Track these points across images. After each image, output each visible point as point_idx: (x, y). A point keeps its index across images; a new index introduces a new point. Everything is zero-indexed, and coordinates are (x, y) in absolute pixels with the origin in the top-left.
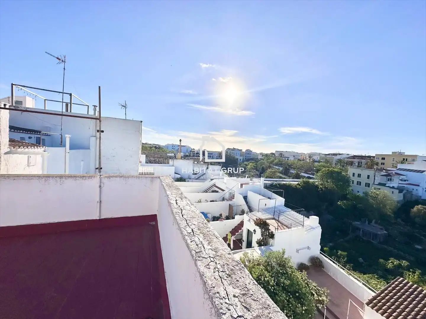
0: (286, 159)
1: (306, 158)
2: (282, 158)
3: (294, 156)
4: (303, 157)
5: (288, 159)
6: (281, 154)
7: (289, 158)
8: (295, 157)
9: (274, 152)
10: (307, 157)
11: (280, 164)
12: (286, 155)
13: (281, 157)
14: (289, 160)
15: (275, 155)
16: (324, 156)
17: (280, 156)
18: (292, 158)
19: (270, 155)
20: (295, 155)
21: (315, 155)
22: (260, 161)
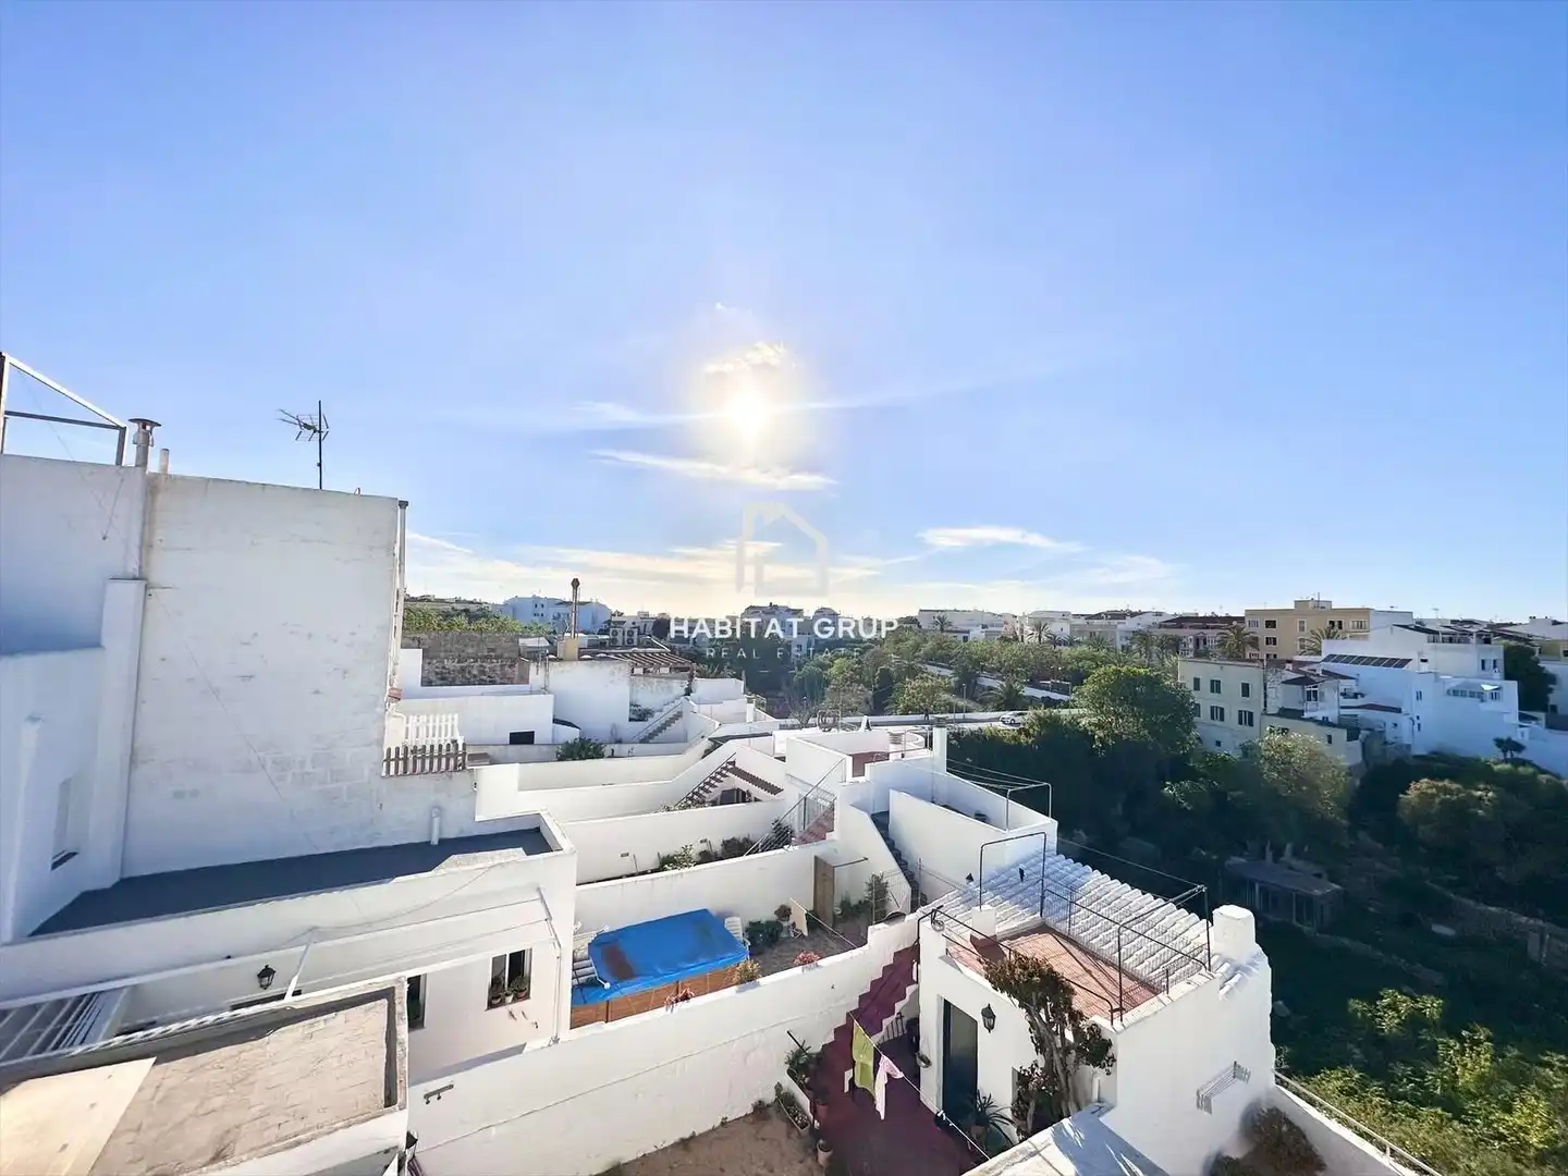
0: (960, 637)
1: (1022, 630)
2: (944, 634)
3: (984, 627)
4: (1009, 627)
5: (965, 639)
6: (942, 620)
7: (968, 632)
8: (990, 629)
9: (915, 613)
10: (1028, 630)
11: (940, 657)
12: (958, 623)
13: (942, 630)
14: (970, 639)
15: (920, 627)
16: (1082, 621)
17: (938, 627)
18: (977, 633)
19: (905, 626)
20: (988, 622)
21: (1052, 620)
22: (871, 647)
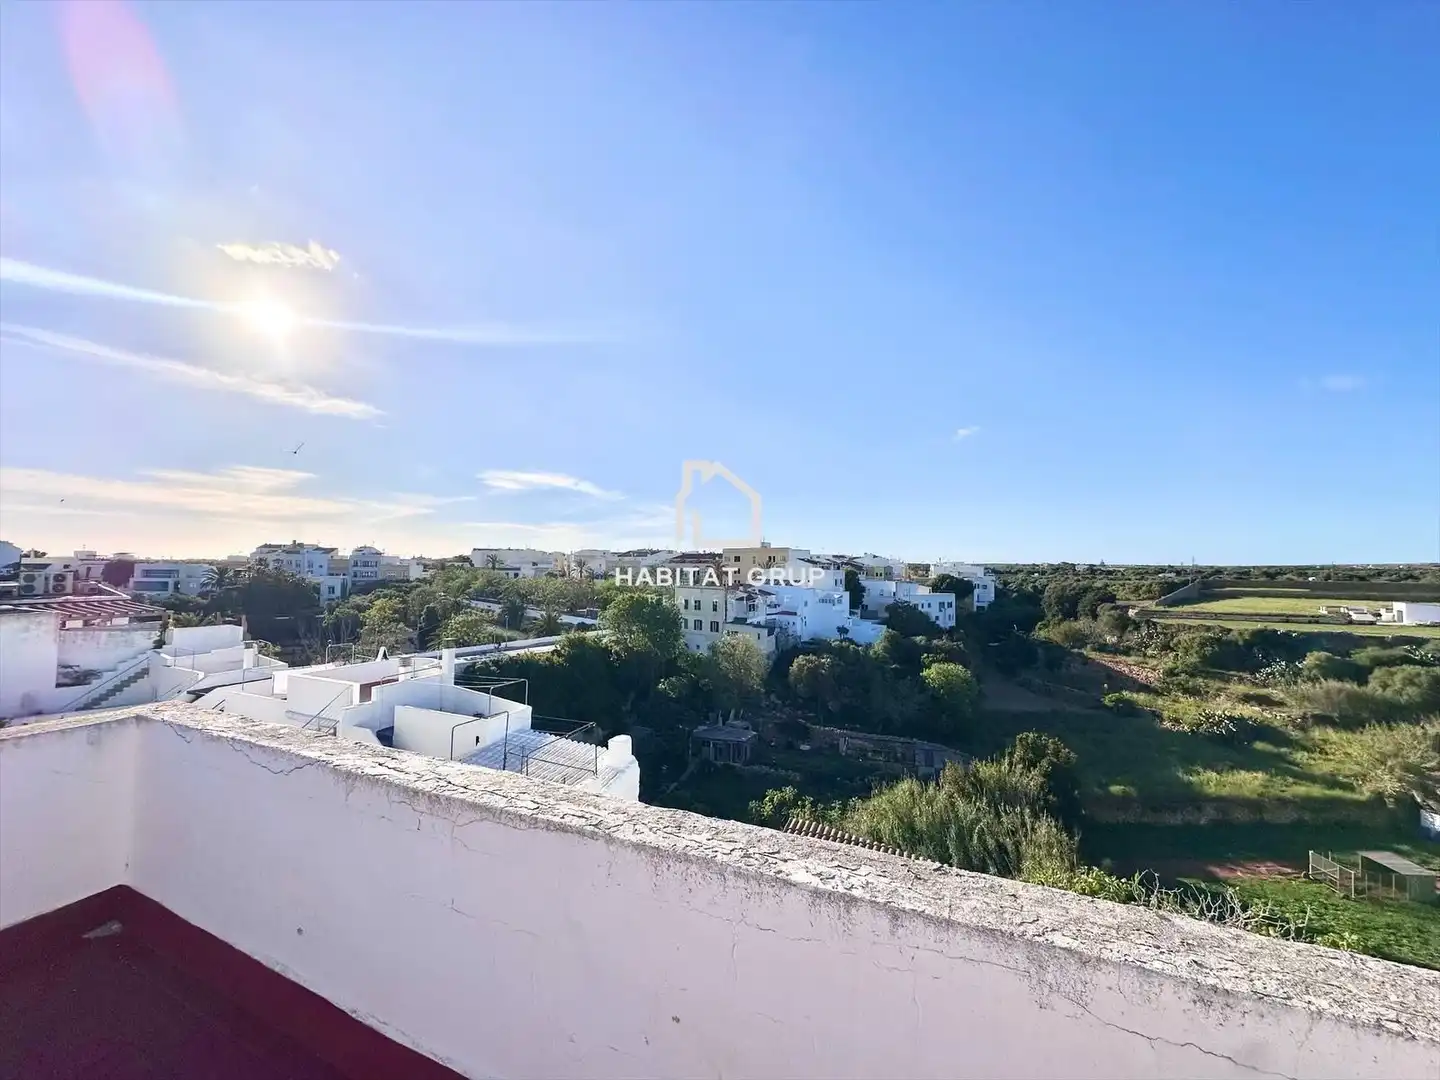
0: (511, 574)
1: (569, 566)
2: (496, 571)
3: (534, 564)
4: (559, 564)
5: (516, 575)
6: (494, 560)
7: (519, 569)
8: (539, 566)
9: (467, 552)
10: (573, 565)
11: (490, 593)
12: (508, 563)
13: (494, 568)
14: (521, 576)
15: (472, 565)
16: (614, 558)
17: (490, 565)
18: (527, 571)
19: (456, 564)
20: (537, 560)
21: (593, 557)
22: (417, 586)
